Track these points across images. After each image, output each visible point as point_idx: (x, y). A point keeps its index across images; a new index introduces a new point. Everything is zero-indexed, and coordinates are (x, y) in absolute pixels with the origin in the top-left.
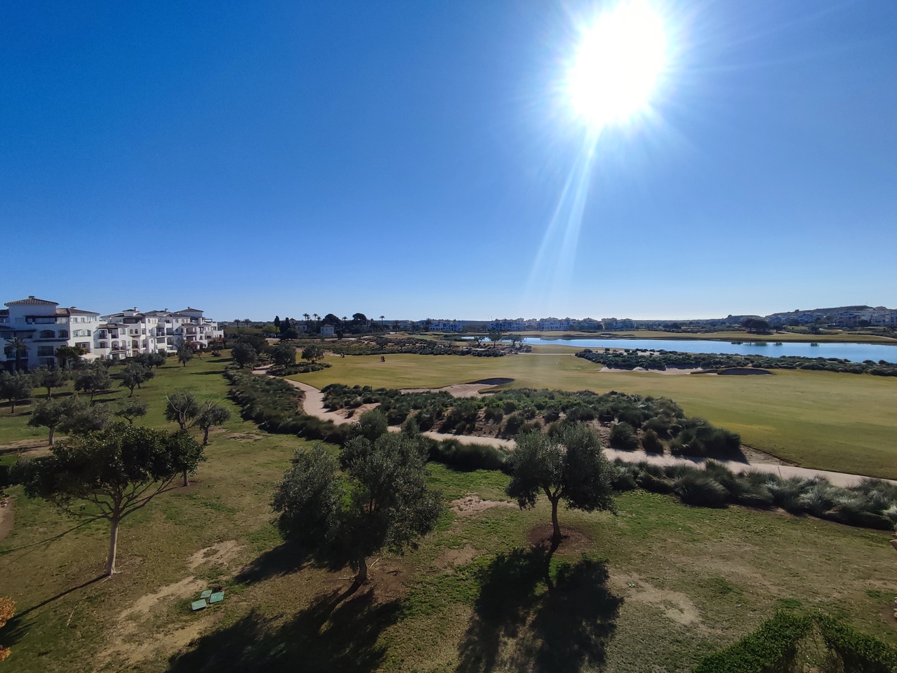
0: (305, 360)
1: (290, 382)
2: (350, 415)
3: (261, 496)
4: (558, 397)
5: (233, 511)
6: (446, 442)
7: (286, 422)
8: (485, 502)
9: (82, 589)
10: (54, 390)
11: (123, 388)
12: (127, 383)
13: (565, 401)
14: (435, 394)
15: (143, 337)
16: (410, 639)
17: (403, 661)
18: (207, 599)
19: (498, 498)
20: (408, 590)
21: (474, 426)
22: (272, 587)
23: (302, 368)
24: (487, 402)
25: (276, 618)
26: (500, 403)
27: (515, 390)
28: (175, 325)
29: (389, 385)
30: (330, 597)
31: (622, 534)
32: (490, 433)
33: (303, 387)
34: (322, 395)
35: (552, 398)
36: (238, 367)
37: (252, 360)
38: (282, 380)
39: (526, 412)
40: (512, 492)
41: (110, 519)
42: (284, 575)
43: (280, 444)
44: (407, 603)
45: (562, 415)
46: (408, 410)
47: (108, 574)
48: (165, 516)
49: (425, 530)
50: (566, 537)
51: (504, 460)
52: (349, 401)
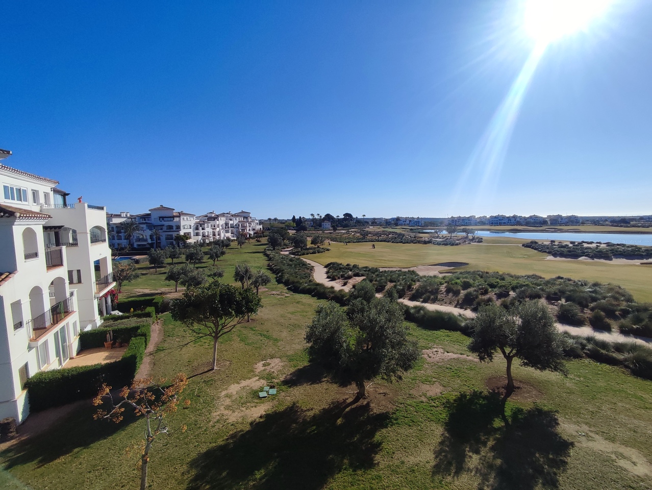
0: (313, 246)
1: (304, 260)
2: (345, 284)
3: (292, 333)
4: (508, 279)
5: (276, 340)
6: (415, 307)
7: (304, 286)
8: (448, 354)
9: (201, 375)
10: (175, 260)
11: (209, 260)
12: (211, 257)
13: (515, 283)
14: (405, 272)
15: (218, 229)
16: (398, 440)
17: (393, 453)
18: (267, 392)
19: (459, 352)
20: (394, 407)
21: (437, 297)
22: (304, 391)
23: (311, 251)
24: (447, 280)
25: (308, 410)
26: (458, 281)
27: (469, 272)
28: (235, 222)
29: (371, 264)
30: (341, 403)
31: (571, 392)
32: (450, 303)
33: (313, 264)
34: (326, 270)
35: (503, 279)
36: (272, 249)
37: (280, 245)
38: (299, 258)
39: (480, 289)
40: (473, 348)
41: (214, 337)
42: (311, 384)
43: (301, 300)
44: (394, 416)
45: (512, 293)
46: (386, 283)
47: (213, 369)
48: (239, 339)
49: (407, 368)
50: (518, 388)
51: (463, 324)
52: (344, 274)
